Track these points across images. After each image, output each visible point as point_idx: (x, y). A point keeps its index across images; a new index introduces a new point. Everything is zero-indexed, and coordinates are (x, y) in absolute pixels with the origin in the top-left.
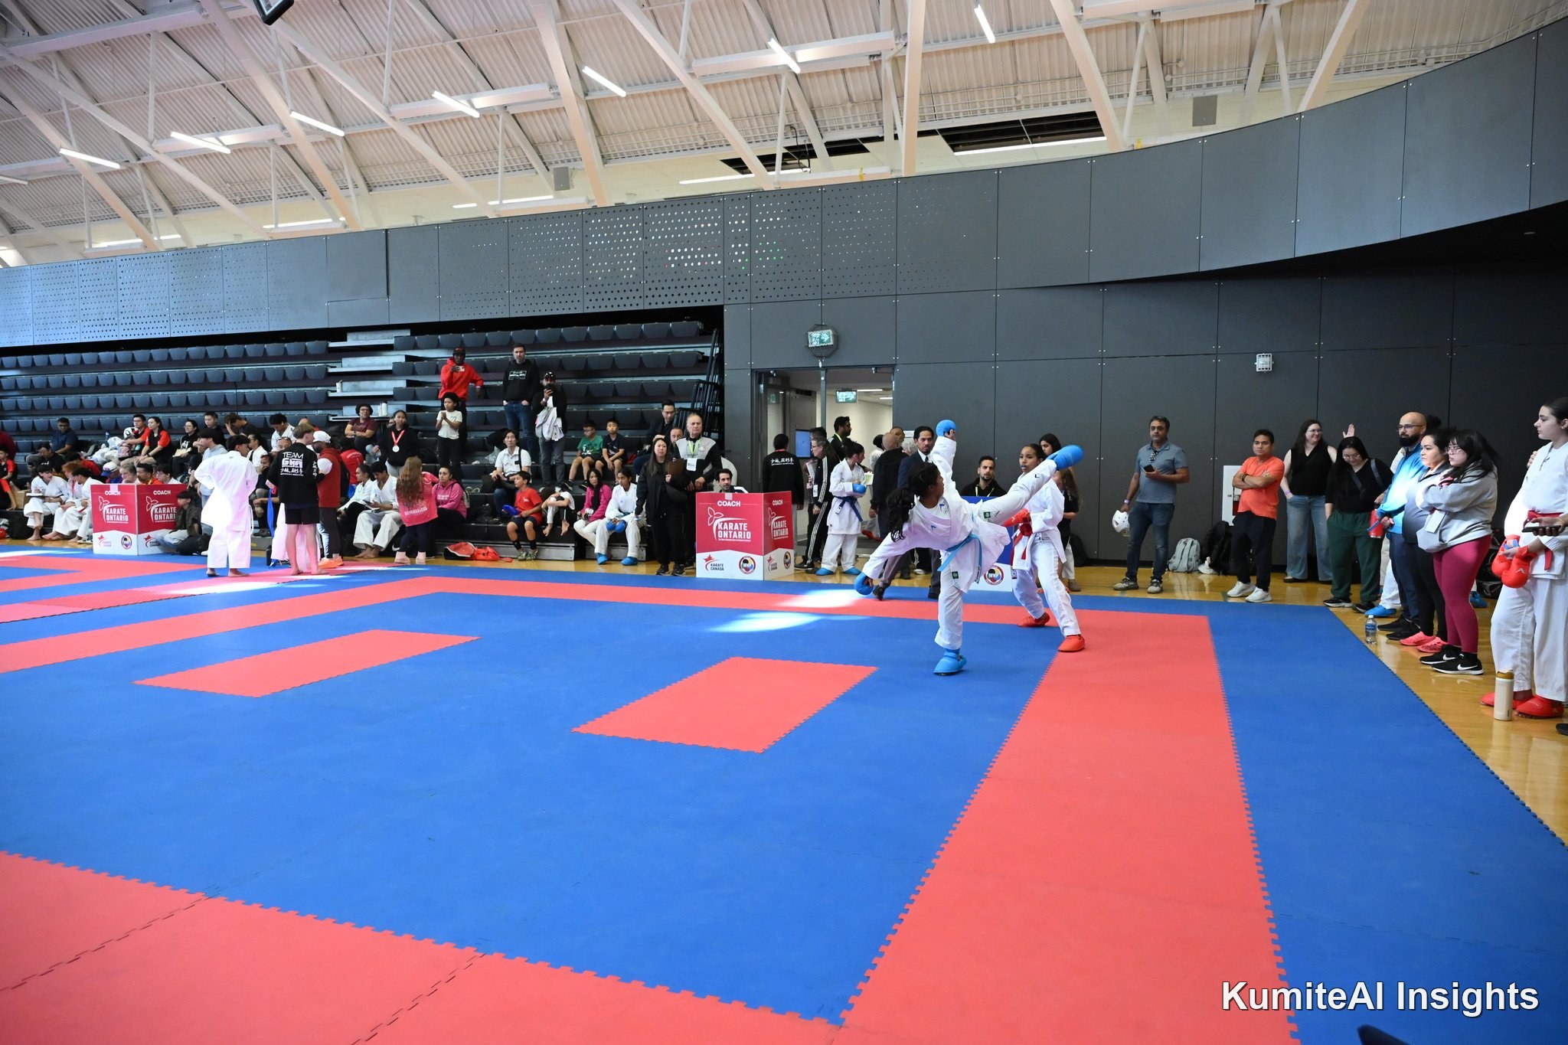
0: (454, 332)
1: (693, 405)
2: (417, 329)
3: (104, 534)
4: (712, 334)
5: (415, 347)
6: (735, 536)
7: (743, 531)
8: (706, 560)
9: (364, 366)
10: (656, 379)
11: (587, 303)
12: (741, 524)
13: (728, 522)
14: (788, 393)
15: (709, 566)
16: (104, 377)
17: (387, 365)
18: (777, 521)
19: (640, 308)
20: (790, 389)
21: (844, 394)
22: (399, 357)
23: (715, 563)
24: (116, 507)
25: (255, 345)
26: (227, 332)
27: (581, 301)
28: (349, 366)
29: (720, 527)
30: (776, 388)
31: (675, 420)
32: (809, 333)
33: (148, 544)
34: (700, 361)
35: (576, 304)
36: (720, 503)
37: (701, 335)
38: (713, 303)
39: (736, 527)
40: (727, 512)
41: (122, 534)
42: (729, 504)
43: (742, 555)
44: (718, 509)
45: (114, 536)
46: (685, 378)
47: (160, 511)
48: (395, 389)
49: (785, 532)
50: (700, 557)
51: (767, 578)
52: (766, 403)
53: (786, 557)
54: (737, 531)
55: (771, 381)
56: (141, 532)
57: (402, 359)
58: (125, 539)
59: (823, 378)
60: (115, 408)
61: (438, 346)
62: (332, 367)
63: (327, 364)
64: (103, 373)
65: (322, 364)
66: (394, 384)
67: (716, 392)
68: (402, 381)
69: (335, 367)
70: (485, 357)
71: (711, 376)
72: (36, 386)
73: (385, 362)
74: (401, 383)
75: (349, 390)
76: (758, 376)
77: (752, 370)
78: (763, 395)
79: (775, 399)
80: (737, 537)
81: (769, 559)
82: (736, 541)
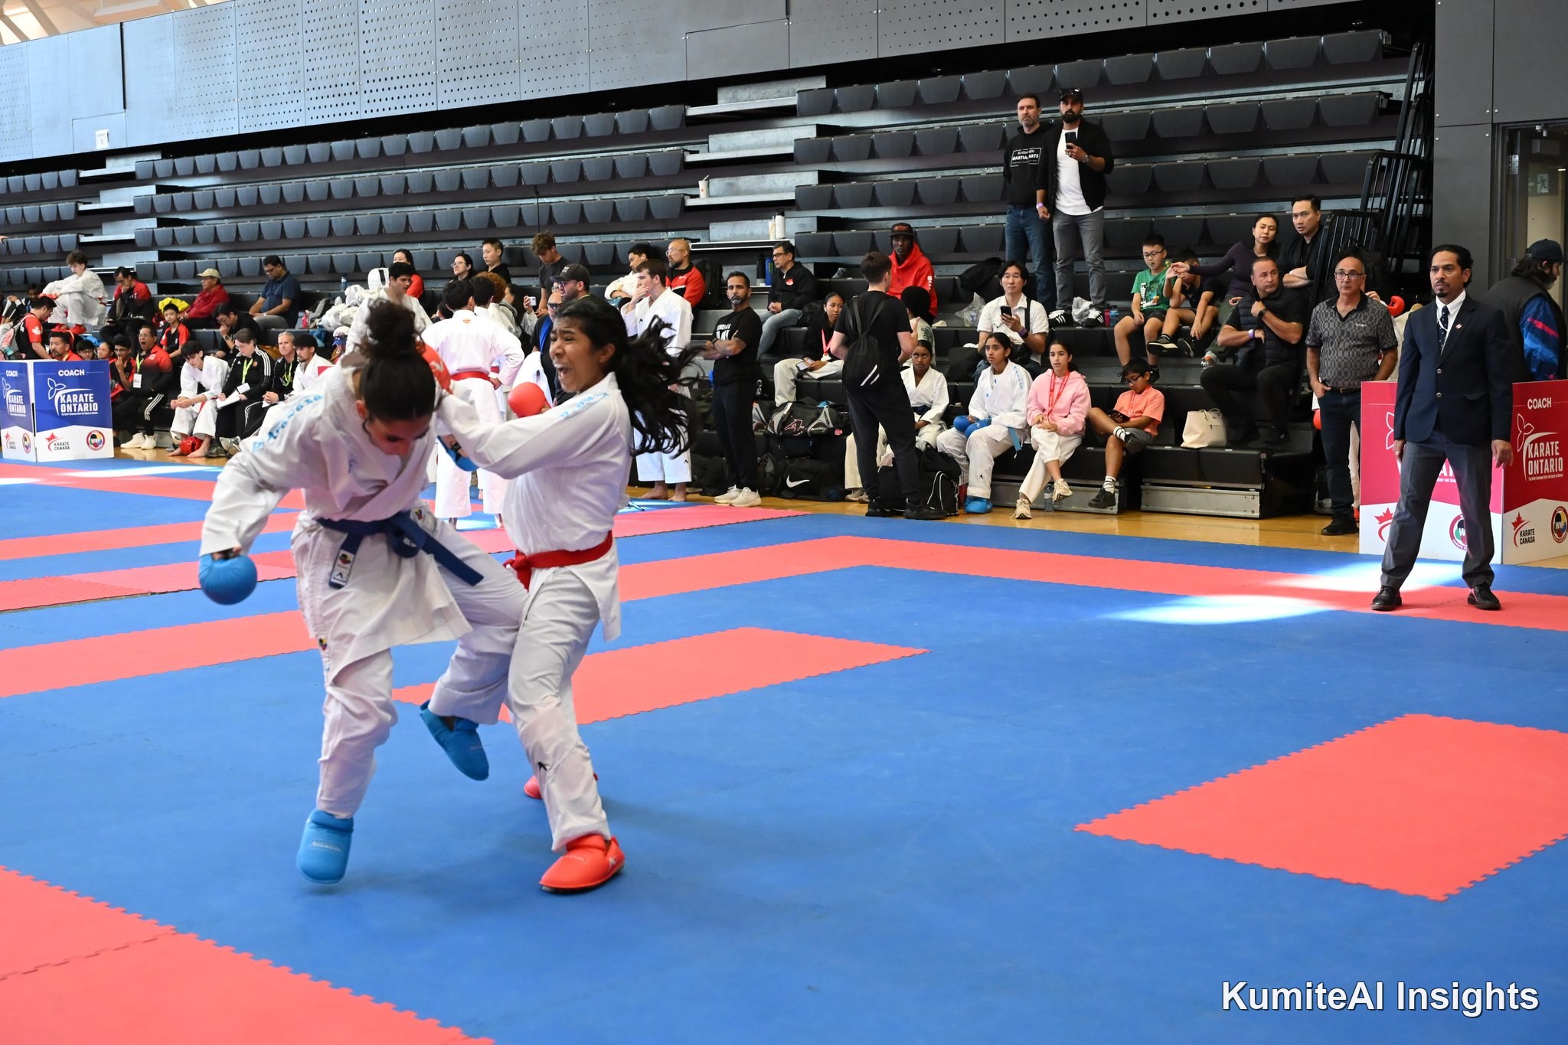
0: (904, 77)
1: (1364, 204)
4: (1409, 54)
5: (835, 109)
8: (1381, 519)
9: (747, 148)
10: (1291, 152)
11: (1155, 7)
15: (1386, 531)
16: (340, 182)
17: (785, 144)
18: (1533, 442)
19: (1260, 9)
22: (805, 129)
25: (568, 118)
26: (524, 97)
28: (721, 150)
30: (1548, 161)
31: (1323, 237)
34: (1382, 112)
35: (1132, 9)
37: (1386, 57)
46: (1350, 148)
48: (800, 189)
49: (1556, 465)
50: (1369, 513)
51: (1512, 559)
52: (1525, 194)
53: (1558, 518)
55: (1536, 147)
57: (810, 132)
60: (356, 236)
61: (875, 105)
62: (692, 152)
63: (685, 147)
64: (338, 177)
65: (675, 148)
66: (798, 179)
67: (1415, 175)
68: (811, 173)
69: (697, 152)
70: (960, 123)
71: (1405, 142)
72: (243, 202)
73: (782, 140)
74: (809, 178)
75: (720, 193)
76: (1507, 139)
77: (1495, 126)
78: (1518, 177)
79: (1546, 185)
80: (1446, 474)
81: (1515, 520)
82: (1444, 482)
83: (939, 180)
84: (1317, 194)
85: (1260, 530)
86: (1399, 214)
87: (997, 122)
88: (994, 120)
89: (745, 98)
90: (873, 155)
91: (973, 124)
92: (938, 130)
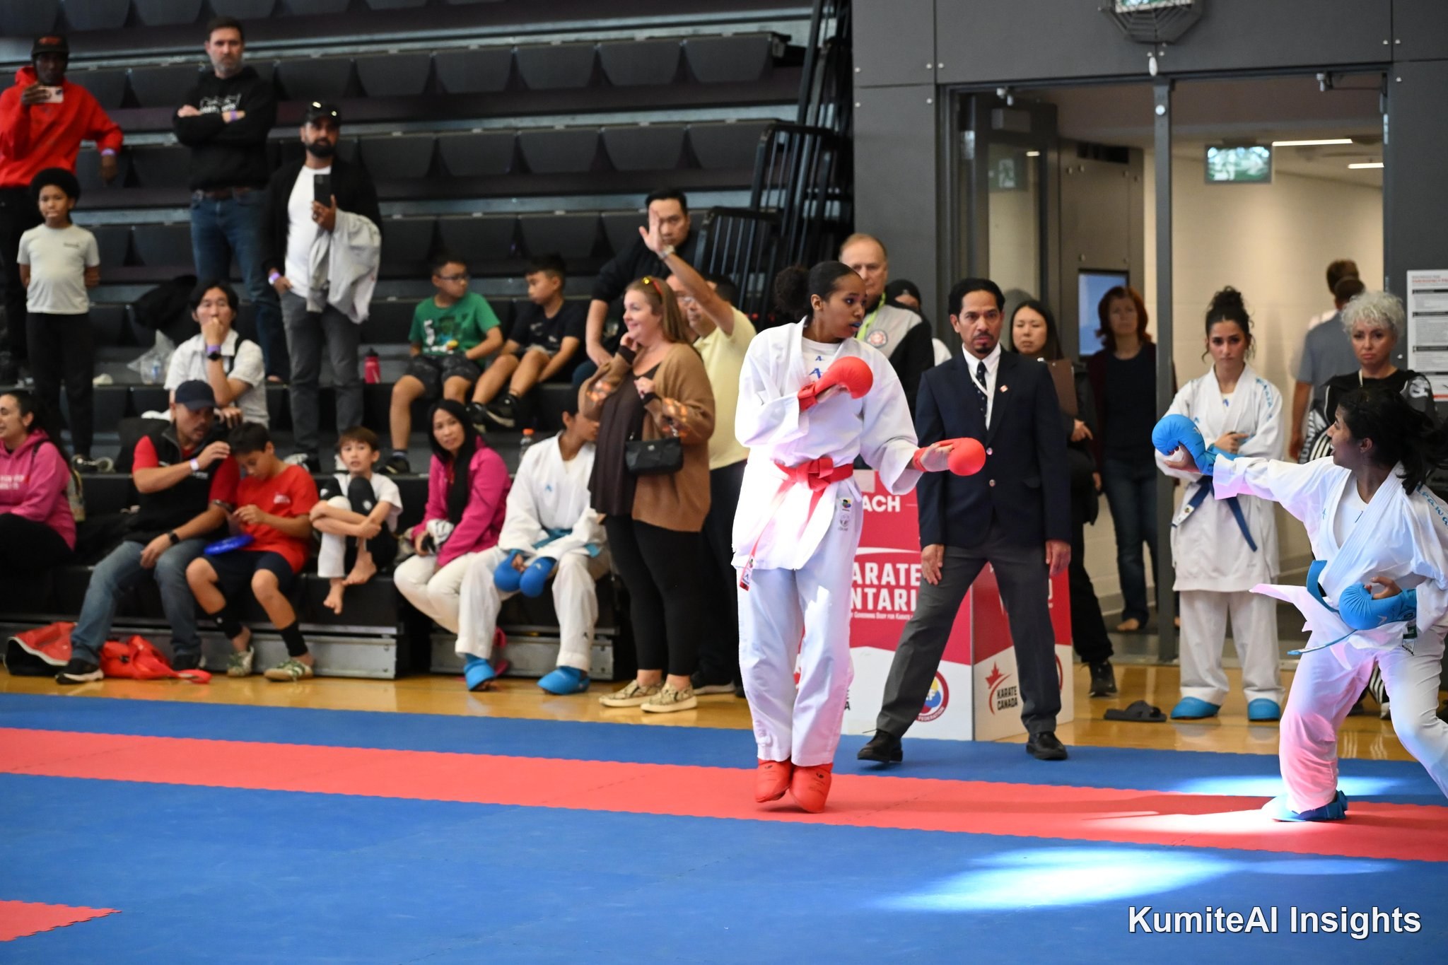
1: (756, 200)
6: (884, 602)
7: (908, 587)
10: (644, 119)
12: (902, 567)
13: (863, 561)
14: (1052, 156)
20: (1061, 144)
21: (1232, 155)
30: (1014, 141)
34: (778, 63)
39: (888, 577)
46: (731, 115)
51: (986, 735)
52: (984, 187)
54: (891, 589)
55: (999, 120)
59: (1160, 110)
67: (827, 157)
71: (811, 110)
76: (957, 107)
77: (939, 88)
78: (974, 165)
79: (1012, 174)
81: (989, 674)
82: (887, 620)
86: (805, 214)
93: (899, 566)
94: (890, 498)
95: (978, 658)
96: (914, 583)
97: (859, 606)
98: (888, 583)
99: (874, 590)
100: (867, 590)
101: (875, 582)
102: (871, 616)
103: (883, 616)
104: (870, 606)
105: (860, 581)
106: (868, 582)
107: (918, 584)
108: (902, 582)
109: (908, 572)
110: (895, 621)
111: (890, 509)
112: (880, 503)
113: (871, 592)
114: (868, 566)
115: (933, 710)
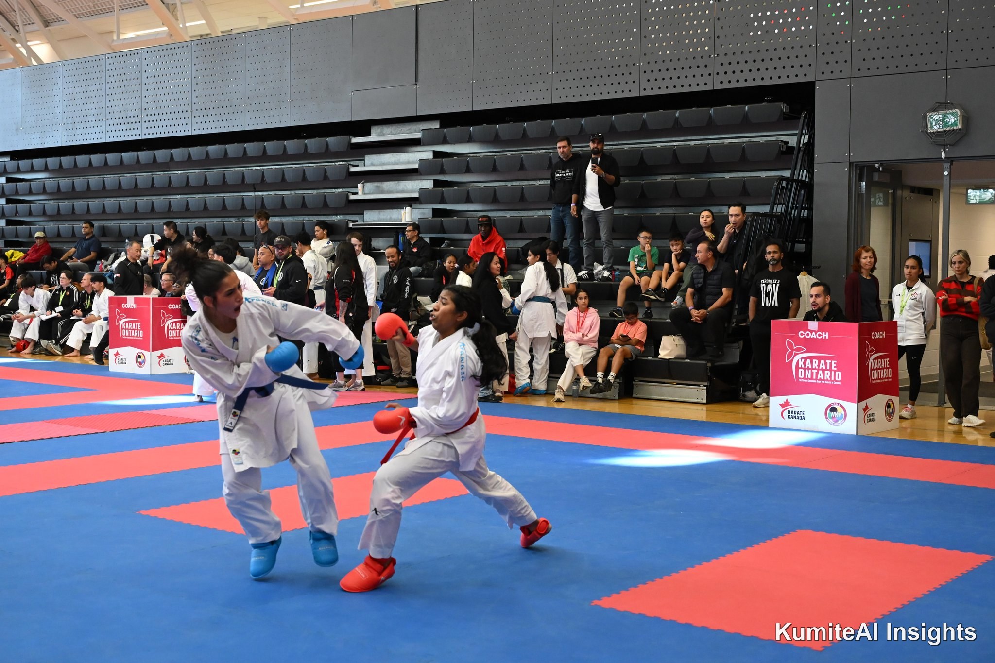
0: (488, 123)
1: (772, 209)
2: (448, 120)
3: (121, 350)
4: (799, 118)
5: (445, 142)
6: (820, 376)
7: (831, 370)
8: (783, 406)
9: (389, 164)
10: (727, 176)
11: (645, 84)
12: (828, 362)
13: (811, 358)
14: (899, 192)
15: (786, 414)
16: (127, 179)
17: (413, 162)
18: (875, 359)
19: (709, 87)
20: (903, 187)
21: (978, 192)
22: (425, 154)
23: (793, 409)
24: (132, 322)
25: (275, 142)
26: (248, 128)
27: (637, 81)
28: (372, 165)
29: (801, 364)
30: (882, 186)
31: (747, 229)
32: (929, 114)
33: (161, 362)
34: (783, 153)
35: (631, 85)
36: (801, 334)
37: (785, 119)
38: (802, 79)
39: (822, 365)
40: (811, 345)
41: (135, 351)
42: (813, 336)
43: (829, 401)
44: (798, 341)
45: (129, 353)
46: (763, 174)
47: (174, 327)
48: (422, 191)
49: (888, 374)
50: (775, 401)
51: (862, 433)
52: (869, 205)
53: (888, 406)
54: (823, 371)
55: (876, 177)
56: (153, 350)
57: (429, 156)
58: (140, 357)
59: (946, 173)
60: (135, 213)
61: (470, 140)
62: (354, 166)
63: (349, 163)
64: (126, 175)
65: (343, 163)
66: (420, 184)
67: (802, 192)
68: (429, 181)
69: (357, 166)
70: (523, 152)
71: (797, 172)
72: (63, 189)
73: (411, 160)
74: (427, 184)
75: (371, 192)
76: (858, 172)
77: (850, 163)
78: (865, 195)
79: (882, 200)
80: (822, 378)
81: (864, 407)
82: (821, 383)
83: (509, 188)
84: (744, 203)
85: (707, 411)
86: (792, 215)
87: (546, 152)
88: (544, 151)
89: (388, 133)
90: (468, 171)
91: (531, 153)
92: (509, 157)
93: (827, 361)
94: (824, 333)
95: (860, 400)
96: (833, 368)
97: (810, 377)
98: (822, 368)
99: (816, 371)
100: (813, 371)
101: (817, 368)
102: (815, 381)
103: (820, 382)
104: (814, 377)
105: (810, 367)
106: (814, 367)
107: (836, 369)
108: (828, 368)
109: (831, 364)
110: (825, 384)
111: (824, 338)
112: (819, 335)
113: (815, 371)
114: (814, 361)
115: (840, 421)
